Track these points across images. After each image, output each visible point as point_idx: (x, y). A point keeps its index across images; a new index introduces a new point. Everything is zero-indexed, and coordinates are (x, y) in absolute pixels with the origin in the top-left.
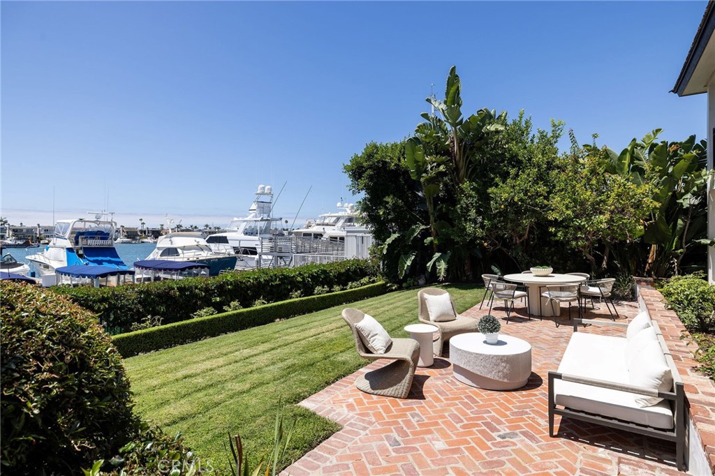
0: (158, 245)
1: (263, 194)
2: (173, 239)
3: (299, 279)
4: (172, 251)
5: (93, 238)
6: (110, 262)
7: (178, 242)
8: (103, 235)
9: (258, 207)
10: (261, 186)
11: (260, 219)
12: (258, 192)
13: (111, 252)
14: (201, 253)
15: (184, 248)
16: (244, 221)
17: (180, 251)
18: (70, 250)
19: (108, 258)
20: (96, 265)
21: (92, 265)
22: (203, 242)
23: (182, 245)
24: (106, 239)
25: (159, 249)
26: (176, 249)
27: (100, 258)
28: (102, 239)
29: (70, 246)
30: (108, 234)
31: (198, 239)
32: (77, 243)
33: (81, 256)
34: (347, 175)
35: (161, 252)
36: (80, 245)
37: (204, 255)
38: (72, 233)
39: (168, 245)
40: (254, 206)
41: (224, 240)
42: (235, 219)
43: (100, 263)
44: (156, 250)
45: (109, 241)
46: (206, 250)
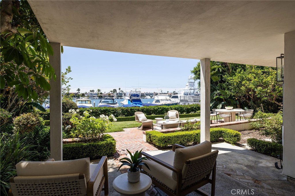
0: (155, 99)
1: (191, 79)
2: (158, 97)
4: (158, 101)
5: (135, 96)
6: (139, 104)
7: (160, 98)
8: (138, 96)
9: (189, 84)
10: (190, 76)
11: (189, 89)
12: (189, 78)
13: (139, 101)
14: (167, 101)
15: (162, 100)
16: (184, 90)
17: (160, 101)
18: (129, 100)
19: (139, 103)
20: (135, 105)
21: (134, 104)
22: (168, 98)
23: (161, 99)
24: (138, 97)
25: (155, 100)
27: (136, 103)
28: (137, 97)
29: (129, 99)
30: (139, 95)
31: (166, 97)
32: (131, 98)
33: (131, 102)
34: (193, 74)
35: (155, 101)
36: (132, 99)
37: (169, 102)
38: (129, 95)
39: (157, 99)
40: (188, 84)
41: (177, 97)
42: (181, 89)
43: (136, 104)
44: (154, 101)
45: (139, 98)
46: (169, 100)
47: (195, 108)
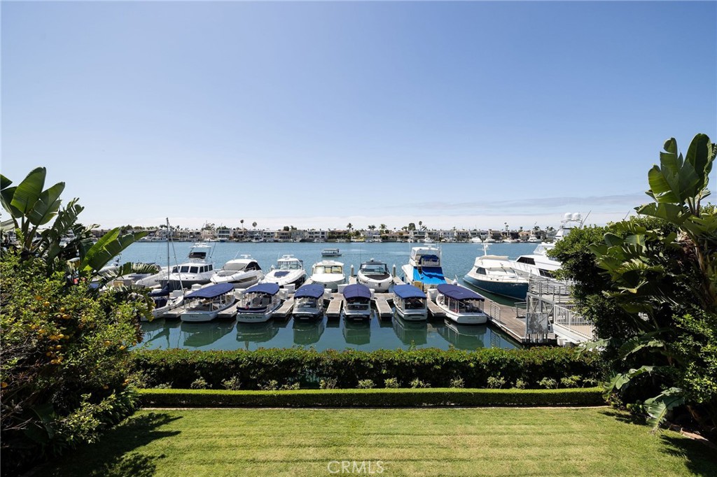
0: (476, 264)
1: (569, 220)
2: (484, 261)
3: (472, 365)
4: (481, 271)
5: (429, 260)
6: (436, 277)
7: (488, 263)
8: (435, 259)
13: (439, 270)
15: (490, 269)
17: (487, 271)
18: (415, 268)
19: (435, 274)
20: (428, 279)
23: (489, 267)
24: (436, 261)
26: (484, 269)
28: (433, 261)
29: (415, 265)
30: (438, 258)
31: (503, 262)
32: (420, 263)
33: (420, 272)
35: (476, 270)
36: (422, 264)
38: (417, 255)
39: (481, 265)
41: (531, 261)
43: (431, 276)
44: (474, 267)
45: (438, 263)
46: (510, 271)
47: (560, 365)
